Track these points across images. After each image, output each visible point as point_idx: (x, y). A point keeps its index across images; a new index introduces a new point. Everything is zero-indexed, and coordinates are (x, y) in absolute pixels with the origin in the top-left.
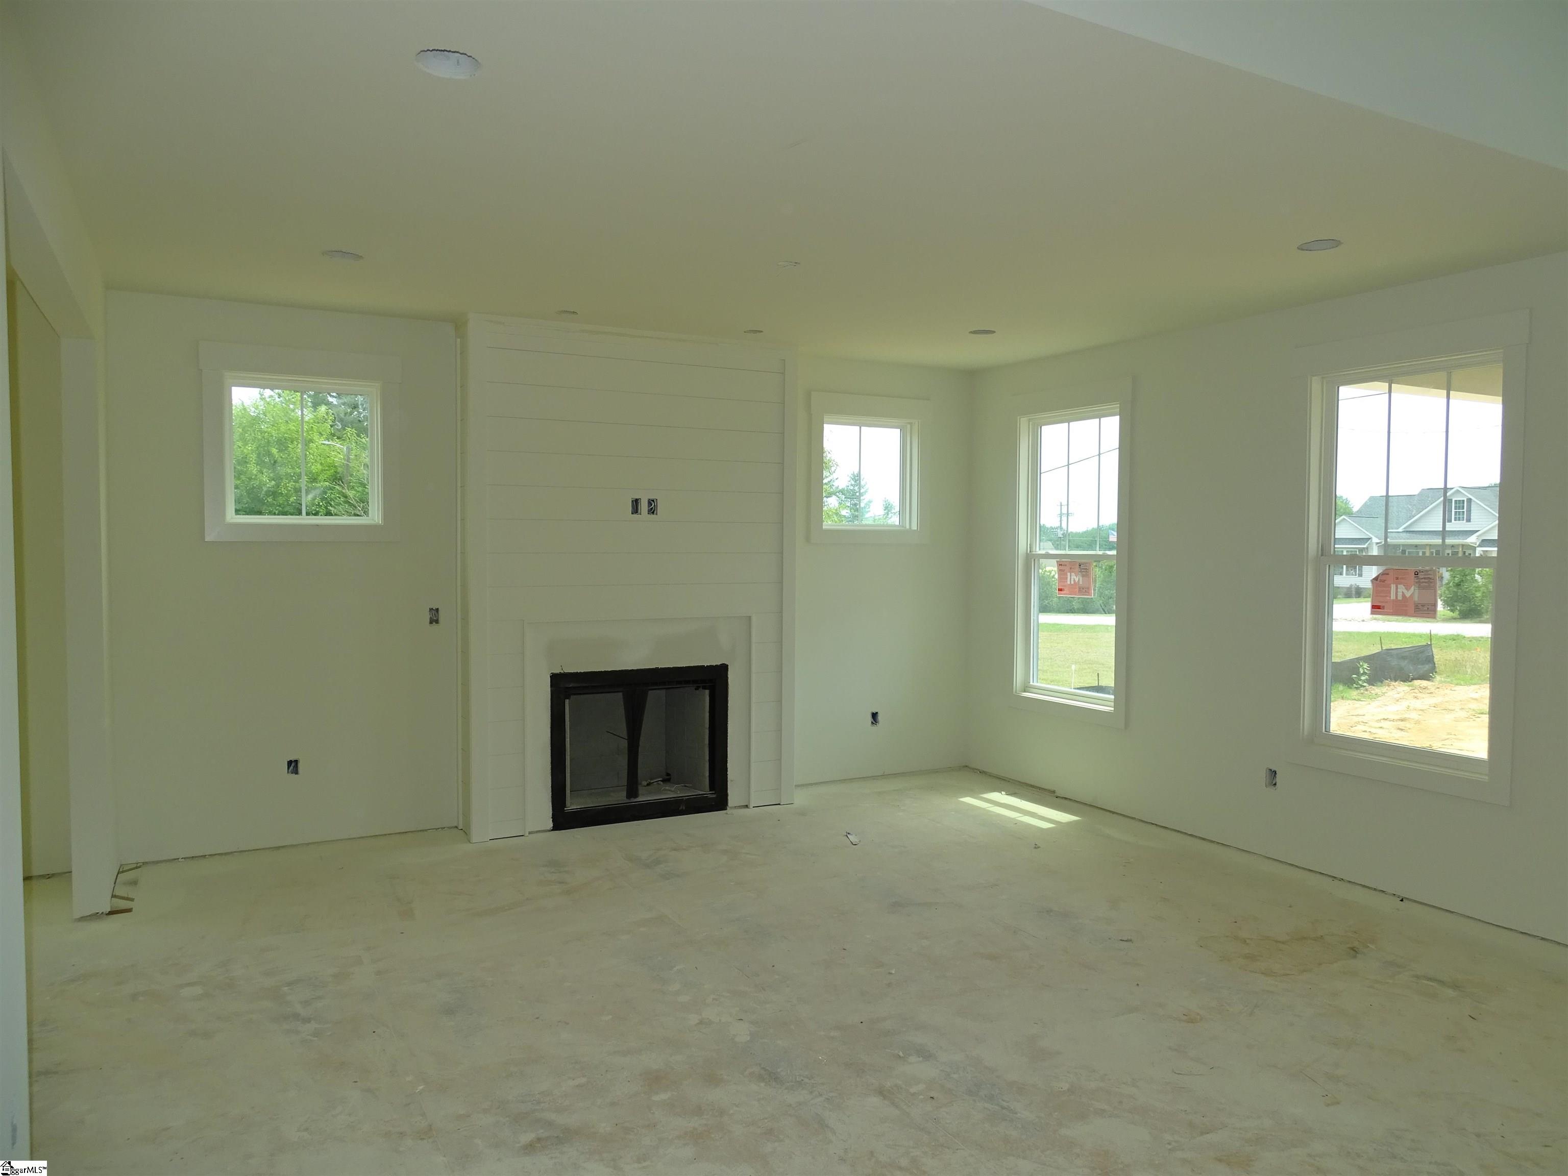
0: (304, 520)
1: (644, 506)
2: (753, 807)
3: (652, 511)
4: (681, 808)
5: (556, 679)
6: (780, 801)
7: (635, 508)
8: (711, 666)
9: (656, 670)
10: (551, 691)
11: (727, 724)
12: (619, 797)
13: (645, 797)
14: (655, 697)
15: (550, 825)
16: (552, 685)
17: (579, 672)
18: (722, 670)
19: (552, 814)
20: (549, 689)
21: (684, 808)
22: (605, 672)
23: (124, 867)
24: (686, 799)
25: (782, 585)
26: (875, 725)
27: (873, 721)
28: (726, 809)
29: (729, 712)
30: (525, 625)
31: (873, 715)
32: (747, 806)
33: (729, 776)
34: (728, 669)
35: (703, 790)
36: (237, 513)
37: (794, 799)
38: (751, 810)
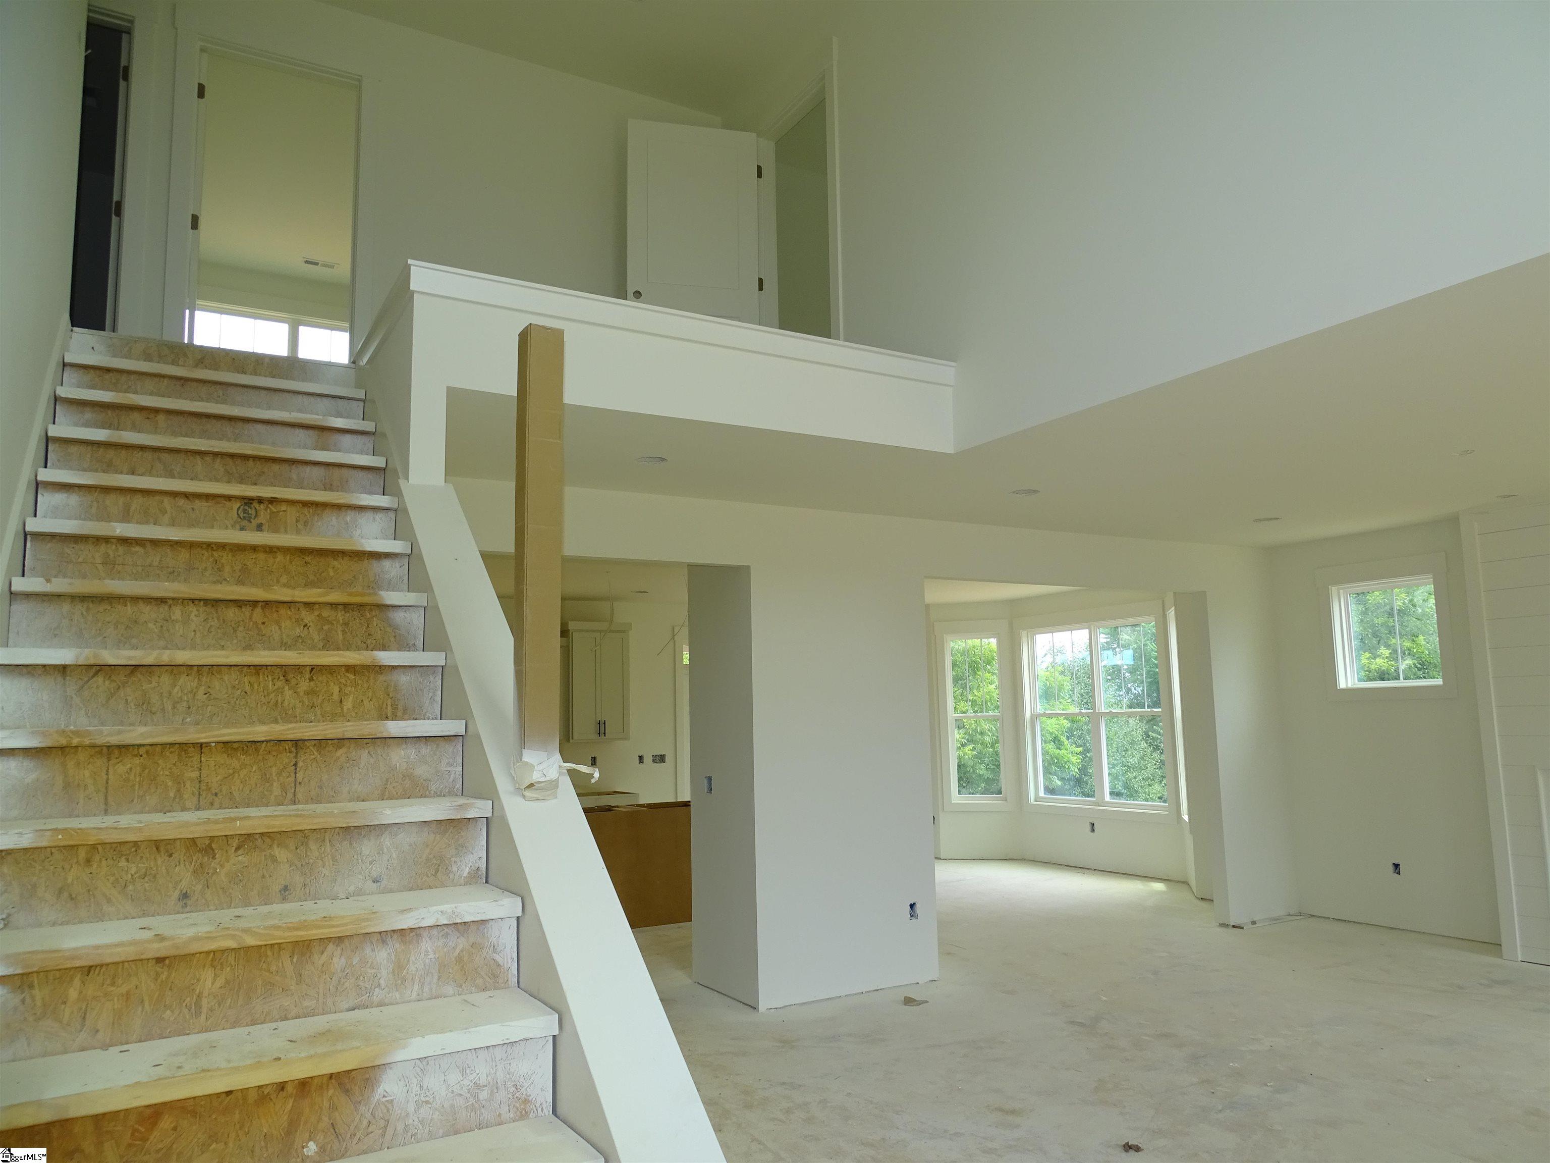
0: (1402, 683)
23: (1300, 914)
30: (1538, 771)
36: (1358, 681)
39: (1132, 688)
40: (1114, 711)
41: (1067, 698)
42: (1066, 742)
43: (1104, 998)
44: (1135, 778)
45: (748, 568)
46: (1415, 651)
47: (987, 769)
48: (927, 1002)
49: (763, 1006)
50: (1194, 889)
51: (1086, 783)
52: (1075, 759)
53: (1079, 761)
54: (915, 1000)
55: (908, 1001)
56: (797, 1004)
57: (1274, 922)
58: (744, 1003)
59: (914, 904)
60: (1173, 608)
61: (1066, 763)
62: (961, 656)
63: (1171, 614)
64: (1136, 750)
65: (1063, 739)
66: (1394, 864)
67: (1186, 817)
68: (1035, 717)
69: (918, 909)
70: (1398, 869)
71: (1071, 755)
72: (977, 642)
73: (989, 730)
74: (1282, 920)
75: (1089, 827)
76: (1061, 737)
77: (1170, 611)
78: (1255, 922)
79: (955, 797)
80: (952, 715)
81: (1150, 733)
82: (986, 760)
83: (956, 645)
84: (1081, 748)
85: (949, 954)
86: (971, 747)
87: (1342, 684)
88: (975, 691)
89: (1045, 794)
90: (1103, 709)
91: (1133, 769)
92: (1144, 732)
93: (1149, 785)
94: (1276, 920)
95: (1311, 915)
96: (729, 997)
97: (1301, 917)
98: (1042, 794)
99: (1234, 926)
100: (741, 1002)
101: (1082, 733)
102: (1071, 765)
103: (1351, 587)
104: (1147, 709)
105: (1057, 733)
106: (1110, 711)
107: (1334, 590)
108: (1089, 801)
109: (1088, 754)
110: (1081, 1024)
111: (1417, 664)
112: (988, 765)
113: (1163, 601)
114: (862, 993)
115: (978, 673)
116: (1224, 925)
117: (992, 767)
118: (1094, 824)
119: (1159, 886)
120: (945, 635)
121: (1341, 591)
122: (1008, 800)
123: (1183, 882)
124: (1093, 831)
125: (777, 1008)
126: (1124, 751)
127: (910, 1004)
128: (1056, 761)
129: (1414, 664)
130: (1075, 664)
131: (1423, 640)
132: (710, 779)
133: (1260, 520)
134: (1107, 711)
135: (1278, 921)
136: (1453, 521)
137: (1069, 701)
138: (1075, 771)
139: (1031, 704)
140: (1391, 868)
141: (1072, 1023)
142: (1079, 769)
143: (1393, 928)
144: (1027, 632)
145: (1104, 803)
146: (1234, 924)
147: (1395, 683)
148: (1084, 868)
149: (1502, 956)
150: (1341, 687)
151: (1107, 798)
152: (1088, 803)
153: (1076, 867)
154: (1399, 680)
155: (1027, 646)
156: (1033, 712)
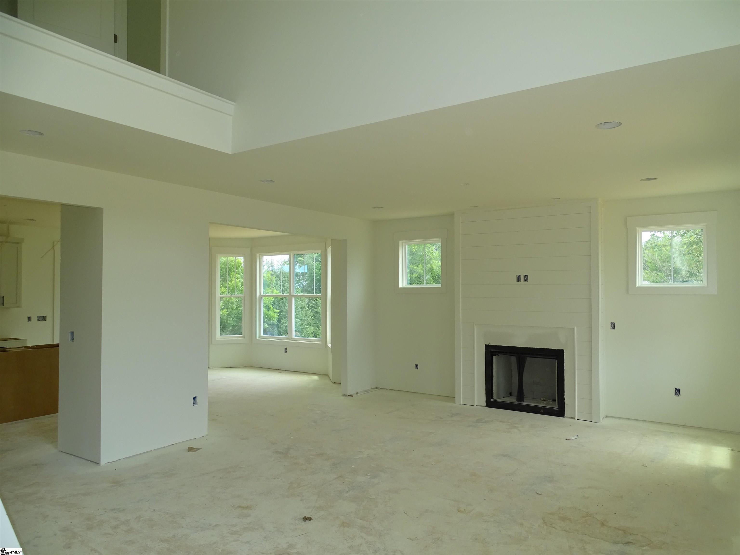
0: (425, 286)
1: (522, 278)
2: (577, 419)
3: (526, 280)
4: (541, 411)
5: (488, 347)
6: (592, 420)
7: (519, 279)
8: (555, 350)
10: (486, 352)
11: (564, 377)
12: (513, 400)
13: (525, 403)
14: (529, 361)
15: (485, 404)
16: (486, 349)
17: (497, 345)
18: (561, 352)
19: (486, 400)
20: (485, 351)
21: (543, 411)
22: (506, 346)
23: (376, 388)
24: (543, 408)
25: (591, 314)
26: (678, 396)
27: (676, 394)
28: (564, 417)
29: (565, 372)
30: (475, 325)
31: (676, 390)
32: (574, 418)
33: (565, 402)
34: (564, 352)
35: (555, 406)
36: (408, 284)
37: (601, 421)
38: (576, 421)
39: (303, 283)
40: (299, 295)
41: (273, 287)
42: (272, 308)
43: (292, 438)
44: (302, 324)
45: (101, 209)
46: (418, 271)
47: (233, 321)
48: (201, 449)
49: (103, 462)
50: (332, 379)
51: (280, 326)
52: (276, 316)
53: (277, 316)
54: (194, 448)
55: (190, 449)
56: (124, 458)
57: (366, 392)
58: (91, 461)
59: (196, 397)
60: (330, 247)
61: (271, 318)
62: (223, 265)
63: (329, 250)
64: (303, 311)
65: (271, 306)
66: (416, 365)
67: (330, 345)
68: (261, 297)
69: (198, 400)
70: (417, 367)
71: (274, 314)
72: (234, 258)
73: (235, 302)
74: (370, 391)
75: (284, 350)
76: (270, 305)
77: (329, 247)
78: (358, 393)
79: (218, 336)
80: (218, 295)
81: (310, 304)
82: (233, 316)
83: (222, 259)
84: (279, 310)
85: (213, 420)
86: (226, 310)
87: (401, 286)
88: (229, 283)
89: (264, 334)
90: (294, 294)
91: (302, 320)
92: (307, 303)
93: (308, 327)
94: (367, 391)
95: (381, 388)
96: (82, 458)
97: (377, 389)
98: (262, 334)
99: (349, 396)
100: (89, 461)
101: (280, 304)
102: (273, 319)
103: (408, 242)
104: (314, 294)
105: (268, 303)
106: (298, 295)
107: (401, 243)
109: (282, 313)
110: (281, 453)
111: (419, 276)
112: (234, 318)
113: (325, 243)
114: (164, 447)
115: (231, 273)
116: (344, 395)
117: (236, 319)
118: (286, 349)
119: (315, 377)
120: (217, 254)
121: (404, 244)
122: (245, 338)
123: (326, 375)
124: (286, 352)
125: (112, 462)
126: (298, 312)
127: (191, 451)
128: (267, 316)
129: (418, 276)
130: (278, 271)
131: (421, 266)
132: (72, 333)
133: (375, 207)
134: (296, 295)
135: (367, 392)
136: (452, 215)
137: (274, 288)
138: (275, 322)
139: (259, 290)
140: (415, 366)
141: (276, 452)
142: (277, 320)
143: (413, 392)
144: (260, 255)
145: (292, 339)
146: (349, 395)
147: (423, 286)
148: (281, 370)
149: (454, 403)
150: (401, 287)
151: (294, 337)
152: (284, 339)
153: (277, 369)
154: (424, 284)
155: (259, 261)
156: (260, 295)
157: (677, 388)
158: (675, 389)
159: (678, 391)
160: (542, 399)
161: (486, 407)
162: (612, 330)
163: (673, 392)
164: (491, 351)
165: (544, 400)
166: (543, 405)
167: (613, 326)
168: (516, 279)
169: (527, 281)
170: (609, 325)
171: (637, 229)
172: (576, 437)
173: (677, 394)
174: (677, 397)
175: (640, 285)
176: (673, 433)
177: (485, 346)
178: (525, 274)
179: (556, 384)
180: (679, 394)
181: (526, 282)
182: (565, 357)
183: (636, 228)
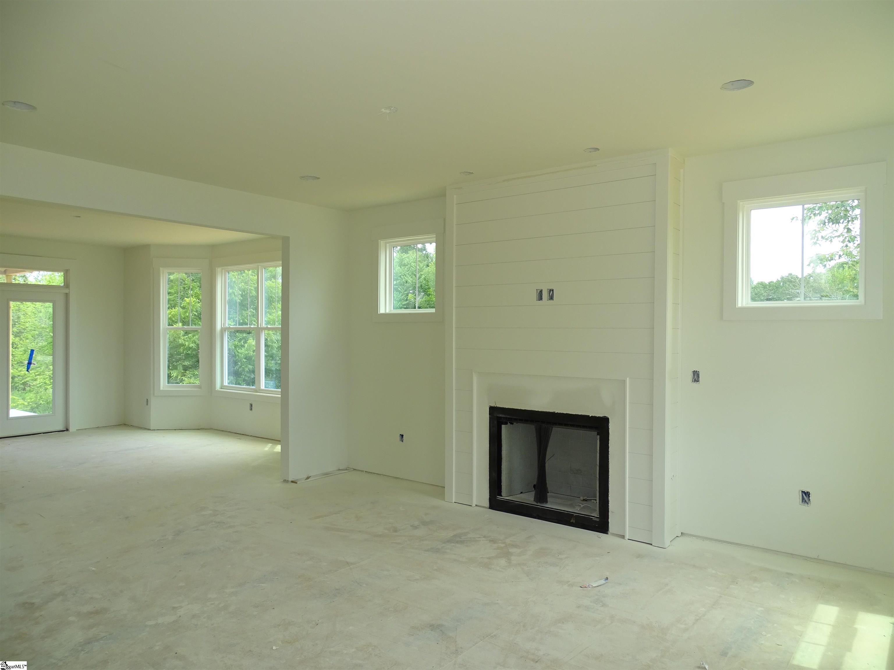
0: (417, 311)
1: (545, 295)
2: (628, 539)
3: (551, 298)
4: (572, 521)
5: (493, 410)
6: (652, 542)
7: (540, 298)
8: (595, 417)
9: (553, 414)
10: (490, 418)
11: (608, 465)
12: (528, 498)
13: (552, 505)
14: (556, 433)
15: (487, 504)
16: (490, 414)
17: (507, 408)
18: (604, 421)
19: (489, 498)
20: (488, 416)
21: (574, 522)
22: (522, 410)
23: (347, 469)
24: (576, 516)
25: (653, 355)
26: (806, 505)
27: (803, 500)
28: (607, 534)
29: (610, 456)
30: (474, 373)
31: (803, 494)
32: (623, 537)
33: (610, 507)
34: (609, 421)
35: (595, 514)
36: (394, 309)
37: (667, 543)
38: (626, 542)
57: (324, 476)
66: (401, 435)
68: (223, 330)
70: (402, 438)
74: (331, 475)
75: (249, 407)
78: (309, 477)
79: (165, 385)
80: (164, 326)
87: (382, 310)
90: (263, 325)
94: (327, 474)
95: (353, 469)
97: (347, 471)
98: (226, 383)
99: (292, 482)
103: (393, 242)
107: (382, 243)
108: (251, 389)
116: (286, 481)
118: (252, 405)
120: (159, 268)
121: (388, 245)
122: (202, 388)
124: (251, 409)
134: (266, 326)
139: (221, 320)
140: (399, 437)
143: (396, 478)
144: (222, 269)
145: (260, 390)
146: (293, 480)
147: (413, 310)
148: (245, 435)
149: (444, 499)
150: (381, 312)
151: (263, 387)
152: (250, 390)
153: (241, 434)
154: (415, 308)
155: (221, 279)
156: (223, 327)
157: (806, 490)
158: (801, 492)
159: (806, 495)
160: (582, 498)
161: (489, 508)
162: (695, 384)
163: (798, 497)
164: (497, 417)
165: (584, 500)
166: (577, 510)
167: (696, 376)
168: (535, 295)
169: (553, 300)
170: (690, 376)
171: (741, 203)
172: (603, 582)
173: (805, 501)
174: (805, 507)
175: (745, 305)
176: (792, 574)
177: (489, 408)
178: (550, 288)
179: (598, 476)
180: (808, 502)
181: (551, 301)
182: (610, 431)
183: (739, 201)
